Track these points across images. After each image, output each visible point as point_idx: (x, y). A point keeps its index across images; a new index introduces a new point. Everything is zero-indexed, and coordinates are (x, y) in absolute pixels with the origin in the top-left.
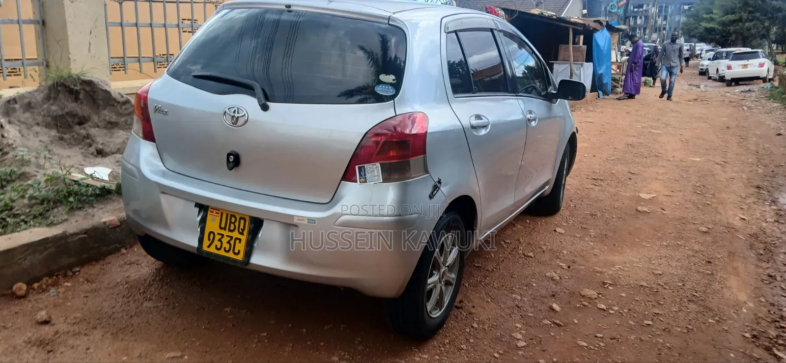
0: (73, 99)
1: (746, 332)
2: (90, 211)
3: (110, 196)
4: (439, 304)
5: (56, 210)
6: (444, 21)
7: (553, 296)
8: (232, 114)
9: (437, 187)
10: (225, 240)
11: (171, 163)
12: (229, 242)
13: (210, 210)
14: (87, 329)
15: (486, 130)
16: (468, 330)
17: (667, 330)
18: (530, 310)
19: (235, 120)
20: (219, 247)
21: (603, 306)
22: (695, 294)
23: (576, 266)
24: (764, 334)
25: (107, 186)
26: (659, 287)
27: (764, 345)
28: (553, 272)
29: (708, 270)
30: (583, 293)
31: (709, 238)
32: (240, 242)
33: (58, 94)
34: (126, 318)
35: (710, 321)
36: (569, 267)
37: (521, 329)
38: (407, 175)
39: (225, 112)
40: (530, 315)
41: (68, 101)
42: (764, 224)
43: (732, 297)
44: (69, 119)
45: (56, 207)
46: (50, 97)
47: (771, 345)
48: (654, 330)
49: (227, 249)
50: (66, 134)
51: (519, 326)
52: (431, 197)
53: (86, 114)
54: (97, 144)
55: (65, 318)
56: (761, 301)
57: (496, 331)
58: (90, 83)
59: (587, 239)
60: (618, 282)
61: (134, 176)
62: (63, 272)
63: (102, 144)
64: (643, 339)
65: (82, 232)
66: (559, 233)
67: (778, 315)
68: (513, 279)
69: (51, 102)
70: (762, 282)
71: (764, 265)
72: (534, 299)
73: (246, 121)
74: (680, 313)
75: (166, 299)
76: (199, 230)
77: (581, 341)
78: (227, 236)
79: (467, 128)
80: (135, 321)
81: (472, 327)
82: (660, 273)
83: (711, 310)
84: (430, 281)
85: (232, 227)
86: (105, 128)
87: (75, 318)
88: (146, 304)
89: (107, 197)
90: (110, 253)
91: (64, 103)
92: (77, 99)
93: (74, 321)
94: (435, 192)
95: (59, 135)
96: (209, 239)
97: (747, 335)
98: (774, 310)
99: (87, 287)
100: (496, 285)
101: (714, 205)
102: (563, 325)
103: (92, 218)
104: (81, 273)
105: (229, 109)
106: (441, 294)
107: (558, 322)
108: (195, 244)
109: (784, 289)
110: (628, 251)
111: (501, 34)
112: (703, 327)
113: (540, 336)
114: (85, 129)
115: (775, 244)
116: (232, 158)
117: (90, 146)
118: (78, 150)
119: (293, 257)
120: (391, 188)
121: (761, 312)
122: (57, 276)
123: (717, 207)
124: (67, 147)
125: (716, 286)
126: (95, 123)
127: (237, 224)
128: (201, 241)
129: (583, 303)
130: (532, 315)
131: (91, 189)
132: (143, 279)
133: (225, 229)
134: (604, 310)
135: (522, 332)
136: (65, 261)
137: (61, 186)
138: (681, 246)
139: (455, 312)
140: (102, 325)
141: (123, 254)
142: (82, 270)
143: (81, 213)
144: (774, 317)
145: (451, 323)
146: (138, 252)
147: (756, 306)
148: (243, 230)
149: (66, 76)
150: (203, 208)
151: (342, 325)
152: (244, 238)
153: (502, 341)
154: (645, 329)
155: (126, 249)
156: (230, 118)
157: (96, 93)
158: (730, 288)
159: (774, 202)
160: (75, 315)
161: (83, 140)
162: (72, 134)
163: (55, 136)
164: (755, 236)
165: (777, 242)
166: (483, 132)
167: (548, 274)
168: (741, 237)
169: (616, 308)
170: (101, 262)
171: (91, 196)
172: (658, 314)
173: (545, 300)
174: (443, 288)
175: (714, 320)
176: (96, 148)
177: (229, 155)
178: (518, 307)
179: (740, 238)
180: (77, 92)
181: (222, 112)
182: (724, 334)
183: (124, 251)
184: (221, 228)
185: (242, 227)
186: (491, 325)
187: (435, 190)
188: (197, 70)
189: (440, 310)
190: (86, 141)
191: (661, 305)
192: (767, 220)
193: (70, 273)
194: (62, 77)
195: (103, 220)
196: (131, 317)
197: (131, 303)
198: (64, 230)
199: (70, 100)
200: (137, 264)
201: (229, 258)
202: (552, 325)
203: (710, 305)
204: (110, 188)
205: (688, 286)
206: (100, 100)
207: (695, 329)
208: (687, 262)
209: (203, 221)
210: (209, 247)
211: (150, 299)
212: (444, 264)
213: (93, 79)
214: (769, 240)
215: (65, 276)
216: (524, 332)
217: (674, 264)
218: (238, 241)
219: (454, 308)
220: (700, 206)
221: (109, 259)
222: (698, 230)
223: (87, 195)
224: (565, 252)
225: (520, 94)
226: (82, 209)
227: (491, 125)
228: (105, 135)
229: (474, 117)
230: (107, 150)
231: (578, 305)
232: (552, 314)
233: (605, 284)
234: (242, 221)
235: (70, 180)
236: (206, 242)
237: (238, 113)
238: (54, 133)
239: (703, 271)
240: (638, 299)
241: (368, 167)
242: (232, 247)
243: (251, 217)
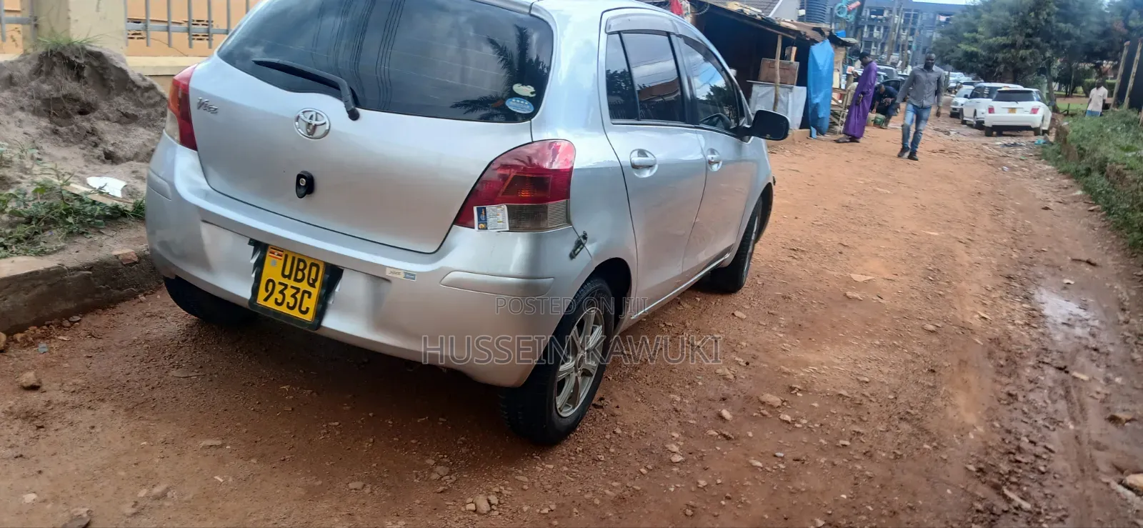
0: (74, 76)
1: (970, 464)
2: (96, 238)
3: (124, 220)
4: (573, 399)
5: (48, 234)
6: (606, 15)
7: (724, 399)
8: (309, 121)
9: (582, 243)
10: (289, 292)
11: (218, 182)
12: (294, 296)
13: (270, 249)
14: (91, 401)
15: (651, 171)
16: (608, 436)
17: (868, 454)
18: (692, 415)
19: (311, 129)
20: (279, 301)
21: (788, 418)
22: (909, 410)
23: (757, 363)
24: (994, 468)
25: (122, 205)
26: (863, 398)
27: (991, 482)
28: (726, 370)
29: (930, 381)
30: (763, 399)
31: (935, 340)
32: (309, 297)
33: (52, 68)
34: (146, 389)
35: (926, 446)
36: (747, 364)
37: (677, 440)
38: (543, 225)
39: (299, 117)
40: (691, 422)
41: (67, 79)
42: (1011, 327)
43: (957, 417)
44: (67, 105)
45: (49, 229)
46: (41, 71)
47: (1000, 482)
48: (851, 453)
49: (291, 305)
50: (61, 126)
51: (676, 435)
52: (573, 256)
53: (91, 99)
54: (106, 145)
55: (60, 384)
56: (994, 426)
57: (645, 439)
58: (98, 56)
59: (775, 329)
60: (810, 387)
61: (164, 194)
62: (56, 321)
63: (113, 145)
64: (836, 463)
65: (84, 266)
66: (738, 317)
67: (1014, 445)
68: (672, 374)
69: (42, 77)
70: (999, 401)
71: (1005, 380)
72: (698, 402)
73: (327, 132)
74: (887, 434)
75: (201, 367)
76: (253, 275)
77: (754, 459)
78: (292, 287)
79: (626, 167)
80: (158, 394)
81: (614, 432)
82: (867, 380)
83: (928, 432)
84: (562, 368)
85: (300, 276)
86: (119, 122)
87: (75, 384)
88: (174, 372)
89: (120, 220)
90: (123, 299)
91: (60, 81)
92: (79, 77)
93: (73, 389)
94: (578, 250)
95: (52, 126)
96: (267, 290)
97: (972, 468)
98: (1009, 438)
99: (90, 343)
100: (649, 381)
101: (948, 297)
102: (733, 437)
103: (100, 248)
104: (83, 325)
105: (304, 112)
106: (576, 387)
107: (727, 433)
108: (247, 294)
109: (1025, 413)
110: (828, 348)
111: (681, 41)
112: (916, 453)
113: (703, 450)
114: (89, 120)
115: (1021, 354)
116: (303, 182)
117: (96, 145)
118: (78, 150)
119: (380, 322)
120: (519, 240)
121: (993, 440)
122: (48, 326)
123: (952, 300)
124: (63, 144)
125: (938, 402)
126: (105, 114)
127: (306, 272)
128: (255, 291)
129: (762, 411)
130: (694, 422)
131: (98, 208)
132: (169, 338)
133: (289, 277)
134: (787, 422)
135: (679, 443)
136: (61, 306)
137: (56, 201)
138: (899, 347)
139: (592, 411)
140: (112, 396)
141: (141, 302)
142: (84, 319)
143: (84, 240)
144: (1008, 447)
145: (586, 425)
146: (163, 301)
147: (986, 431)
148: (315, 280)
149: (64, 44)
150: (261, 246)
151: (441, 419)
152: (315, 292)
153: (652, 453)
154: (840, 451)
155: (145, 295)
156: (304, 125)
157: (107, 71)
158: (955, 407)
159: (1027, 298)
160: (74, 381)
161: (85, 137)
162: (70, 127)
163: (46, 127)
164: (996, 341)
165: (1023, 351)
166: (647, 174)
167: (719, 371)
168: (979, 342)
169: (804, 421)
170: (110, 311)
171: (98, 217)
172: (858, 433)
173: (713, 404)
174: (580, 378)
175: (931, 445)
176: (105, 149)
177: (299, 177)
178: (676, 411)
179: (977, 343)
180: (81, 68)
181: (294, 116)
182: (942, 464)
183: (142, 298)
184: (284, 276)
185: (313, 276)
186: (639, 432)
187: (577, 248)
188: (258, 54)
189: (574, 408)
190: (90, 138)
191: (864, 421)
192: (1016, 322)
193: (67, 323)
194: (58, 45)
195: (116, 253)
196: (153, 388)
197: (152, 370)
198: (60, 262)
199: (69, 77)
200: (161, 317)
201: (292, 318)
202: (719, 437)
203: (928, 427)
204: (125, 208)
205: (902, 400)
206: (112, 81)
207: (905, 455)
208: (903, 369)
209: (260, 265)
210: (266, 300)
211: (179, 367)
212: (583, 348)
213: (103, 52)
214: (1014, 347)
215: (60, 326)
216: (681, 444)
217: (886, 370)
218: (306, 295)
219: (592, 407)
220: (930, 297)
221: (122, 307)
222: (923, 328)
223: (92, 216)
224: (744, 344)
225: (702, 125)
226: (85, 234)
227: (659, 165)
228: (119, 133)
229: (636, 152)
230: (120, 153)
231: (755, 414)
232: (720, 422)
233: (793, 389)
234: (314, 269)
235: (68, 192)
236: (262, 294)
237: (316, 120)
238: (44, 123)
239: (922, 382)
240: (835, 412)
241: (490, 209)
242: (298, 304)
243: (326, 264)
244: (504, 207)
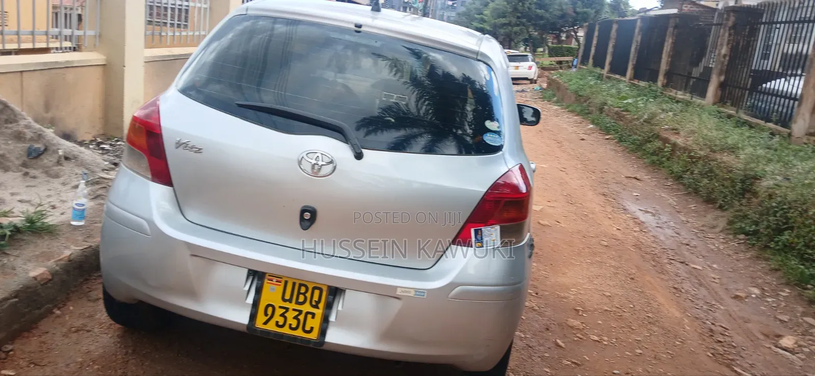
1: (706, 351)
2: (5, 260)
7: (548, 329)
8: (314, 162)
10: (290, 315)
11: (197, 215)
12: (296, 318)
13: (267, 276)
17: (657, 358)
18: (542, 349)
19: (317, 169)
20: (281, 323)
21: (595, 338)
22: (648, 315)
23: (541, 292)
24: (716, 351)
26: (618, 310)
27: (724, 363)
28: (530, 302)
29: (637, 287)
30: (569, 324)
31: (613, 253)
32: (313, 318)
35: (677, 343)
36: (536, 294)
39: (303, 158)
40: (546, 355)
43: (670, 314)
47: (727, 362)
48: (648, 359)
49: (294, 326)
51: (548, 370)
56: (689, 316)
60: (585, 307)
64: (648, 370)
65: (11, 295)
67: (707, 328)
70: (675, 295)
71: (663, 277)
73: (333, 171)
74: (653, 338)
78: (294, 310)
82: (608, 294)
83: (669, 331)
85: (301, 299)
90: (42, 317)
96: (266, 314)
97: (709, 354)
98: (701, 323)
101: (590, 216)
102: (580, 363)
103: (15, 272)
105: (307, 154)
107: (574, 360)
108: (245, 320)
109: (693, 301)
110: (567, 271)
112: (677, 350)
116: (307, 216)
121: (697, 328)
123: (594, 218)
125: (654, 304)
127: (308, 295)
128: (253, 317)
129: (577, 335)
133: (290, 301)
134: (598, 341)
138: (602, 262)
141: (58, 317)
144: (707, 331)
147: (689, 321)
148: (318, 302)
150: (257, 276)
152: (319, 312)
154: (641, 359)
155: (59, 309)
156: (309, 166)
158: (663, 305)
159: (625, 210)
164: (637, 247)
165: (655, 252)
167: (526, 304)
168: (631, 249)
169: (606, 338)
172: (639, 340)
173: (545, 335)
177: (303, 211)
178: (530, 347)
182: (696, 356)
183: (57, 312)
184: (284, 300)
191: (634, 330)
192: (634, 229)
195: (33, 274)
201: (295, 338)
203: (665, 326)
205: (637, 307)
207: (674, 354)
208: (618, 280)
209: (257, 292)
210: (265, 323)
214: (649, 250)
217: (610, 283)
218: (309, 316)
220: (582, 218)
222: (600, 244)
231: (575, 339)
232: (562, 351)
233: (577, 311)
234: (317, 292)
236: (261, 318)
237: (323, 160)
239: (635, 289)
240: (614, 326)
241: (486, 230)
242: (301, 324)
243: (330, 287)
244: (498, 227)
